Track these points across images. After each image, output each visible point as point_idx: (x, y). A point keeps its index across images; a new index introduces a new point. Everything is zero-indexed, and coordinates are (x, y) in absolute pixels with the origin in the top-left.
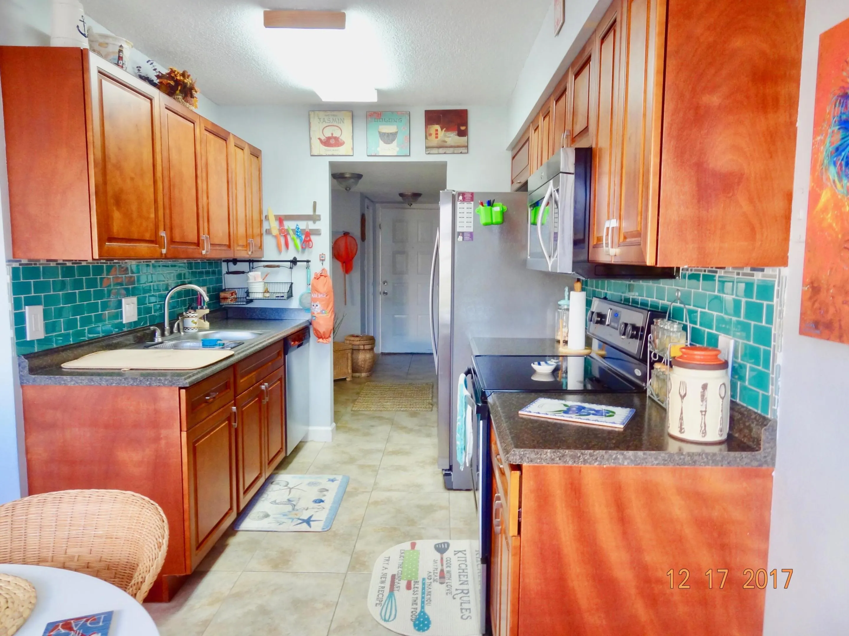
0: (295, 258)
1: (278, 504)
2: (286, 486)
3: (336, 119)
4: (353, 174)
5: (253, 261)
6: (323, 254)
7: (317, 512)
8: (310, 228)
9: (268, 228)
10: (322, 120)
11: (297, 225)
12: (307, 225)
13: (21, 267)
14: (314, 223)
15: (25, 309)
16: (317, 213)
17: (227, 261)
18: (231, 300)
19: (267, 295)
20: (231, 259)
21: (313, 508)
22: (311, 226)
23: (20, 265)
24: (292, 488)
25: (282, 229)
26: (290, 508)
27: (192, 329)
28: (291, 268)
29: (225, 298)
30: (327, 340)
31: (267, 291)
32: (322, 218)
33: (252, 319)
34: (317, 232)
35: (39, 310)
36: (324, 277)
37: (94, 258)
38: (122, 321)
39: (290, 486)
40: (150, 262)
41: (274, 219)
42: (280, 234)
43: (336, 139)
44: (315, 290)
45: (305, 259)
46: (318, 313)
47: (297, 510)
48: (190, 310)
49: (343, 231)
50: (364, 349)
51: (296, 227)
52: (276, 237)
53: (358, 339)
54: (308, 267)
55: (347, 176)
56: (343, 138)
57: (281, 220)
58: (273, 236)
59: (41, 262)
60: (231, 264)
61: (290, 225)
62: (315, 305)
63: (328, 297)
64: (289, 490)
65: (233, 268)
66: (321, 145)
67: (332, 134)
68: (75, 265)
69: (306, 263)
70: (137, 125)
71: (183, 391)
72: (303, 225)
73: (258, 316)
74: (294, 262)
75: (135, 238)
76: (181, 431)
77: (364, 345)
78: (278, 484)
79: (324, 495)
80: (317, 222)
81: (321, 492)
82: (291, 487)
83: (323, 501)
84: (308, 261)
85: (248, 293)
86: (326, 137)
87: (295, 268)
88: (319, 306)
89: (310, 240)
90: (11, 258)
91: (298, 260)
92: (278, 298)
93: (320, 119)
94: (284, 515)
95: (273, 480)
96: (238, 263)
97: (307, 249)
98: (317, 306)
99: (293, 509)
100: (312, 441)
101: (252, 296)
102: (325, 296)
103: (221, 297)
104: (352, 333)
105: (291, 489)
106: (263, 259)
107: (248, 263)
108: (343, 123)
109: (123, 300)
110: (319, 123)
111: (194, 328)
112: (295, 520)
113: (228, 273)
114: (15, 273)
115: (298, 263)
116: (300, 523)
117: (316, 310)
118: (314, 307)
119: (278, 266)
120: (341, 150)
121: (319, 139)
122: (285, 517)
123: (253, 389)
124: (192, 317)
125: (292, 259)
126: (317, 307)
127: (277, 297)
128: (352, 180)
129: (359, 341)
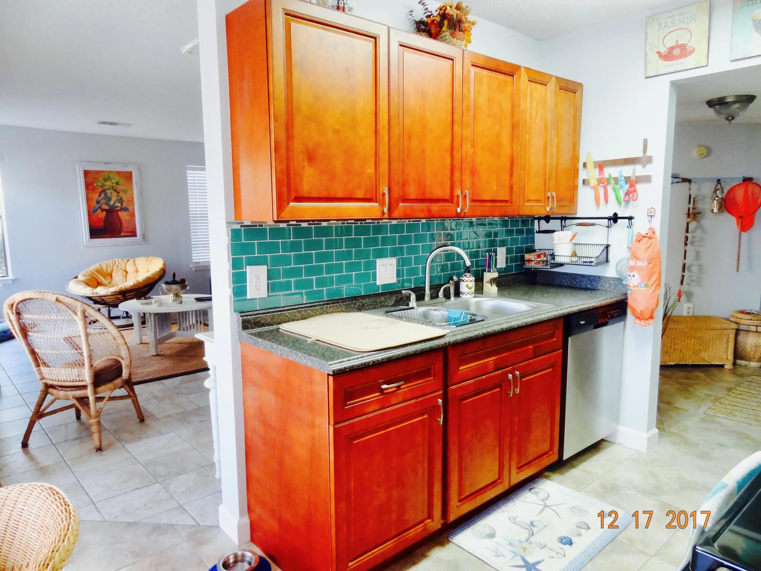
0: (615, 214)
1: (515, 523)
2: (543, 500)
3: (683, 18)
4: (738, 96)
5: (566, 218)
6: (652, 208)
7: (552, 557)
8: (637, 175)
9: (586, 178)
10: (663, 26)
11: (621, 172)
12: (634, 171)
13: (243, 228)
14: (644, 166)
15: (246, 268)
16: (648, 154)
17: (539, 219)
18: (536, 263)
19: (575, 259)
20: (544, 216)
21: (550, 549)
22: (639, 170)
23: (241, 226)
24: (548, 506)
25: (602, 178)
26: (525, 534)
27: (466, 295)
28: (608, 227)
29: (530, 261)
30: (646, 321)
31: (574, 254)
32: (654, 160)
33: (561, 286)
34: (647, 179)
35: (262, 270)
36: (648, 238)
37: (274, 220)
38: (376, 283)
39: (548, 502)
40: (421, 221)
41: (593, 166)
42: (599, 184)
43: (683, 47)
44: (634, 256)
45: (627, 216)
46: (635, 286)
47: (531, 543)
48: (467, 274)
49: (744, 177)
50: (757, 332)
51: (619, 175)
52: (594, 188)
53: (749, 317)
54: (630, 226)
55: (729, 100)
56: (692, 44)
57: (601, 166)
58: (591, 187)
59: (268, 223)
60: (543, 222)
61: (610, 172)
62: (631, 276)
63: (650, 266)
64: (543, 507)
65: (544, 225)
66: (660, 61)
67: (677, 41)
68: (313, 226)
69: (627, 220)
70: (347, 69)
71: (331, 378)
72: (627, 171)
73: (568, 283)
74: (615, 218)
75: (338, 196)
76: (329, 424)
77: (756, 326)
78: (536, 493)
79: (579, 535)
80: (648, 166)
81: (578, 527)
82: (548, 504)
83: (571, 543)
84: (630, 218)
85: (553, 256)
86: (668, 48)
87: (615, 227)
88: (637, 276)
89: (635, 191)
90: (233, 220)
91: (619, 216)
92: (586, 264)
93: (660, 24)
94: (510, 544)
95: (534, 486)
96: (551, 220)
97: (631, 203)
98: (634, 276)
99: (527, 540)
100: (621, 444)
101: (558, 260)
102: (646, 264)
103: (525, 259)
104: (742, 308)
105: (546, 506)
106: (577, 216)
107: (560, 221)
108: (695, 21)
109: (377, 261)
110: (659, 30)
111: (469, 293)
112: (519, 557)
113: (539, 232)
114: (235, 234)
115: (619, 220)
116: (519, 566)
117: (632, 281)
118: (629, 278)
119: (592, 225)
120: (689, 61)
121: (659, 53)
122: (511, 548)
123: (486, 378)
124: (467, 281)
125: (611, 215)
126: (633, 278)
127: (584, 262)
128: (737, 106)
129: (751, 320)
